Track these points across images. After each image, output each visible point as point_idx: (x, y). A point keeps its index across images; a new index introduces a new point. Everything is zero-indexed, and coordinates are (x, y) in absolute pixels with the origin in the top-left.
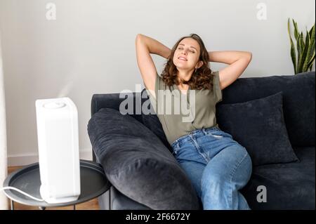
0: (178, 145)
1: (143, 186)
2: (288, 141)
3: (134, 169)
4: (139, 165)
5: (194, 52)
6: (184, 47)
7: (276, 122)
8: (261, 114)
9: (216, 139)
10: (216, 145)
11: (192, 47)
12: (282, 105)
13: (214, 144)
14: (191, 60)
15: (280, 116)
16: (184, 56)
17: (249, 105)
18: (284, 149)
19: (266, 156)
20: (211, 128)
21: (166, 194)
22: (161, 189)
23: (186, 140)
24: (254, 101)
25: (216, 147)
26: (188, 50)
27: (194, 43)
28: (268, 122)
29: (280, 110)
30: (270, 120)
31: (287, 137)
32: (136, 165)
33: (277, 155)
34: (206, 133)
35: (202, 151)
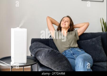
0: (64, 53)
1: (51, 60)
2: (104, 53)
3: (48, 52)
4: (50, 51)
5: (68, 22)
6: (64, 20)
7: (100, 46)
8: (94, 43)
9: (79, 51)
10: (79, 53)
11: (67, 20)
12: (101, 41)
13: (78, 52)
14: (67, 24)
15: (101, 44)
16: (64, 23)
17: (89, 40)
18: (103, 56)
19: (97, 58)
20: (76, 48)
21: (60, 63)
22: (59, 61)
23: (67, 51)
24: (91, 39)
25: (79, 54)
26: (66, 21)
27: (68, 19)
28: (97, 46)
29: (101, 42)
30: (97, 45)
31: (104, 52)
32: (49, 51)
33: (101, 58)
34: (75, 49)
35: (74, 55)
